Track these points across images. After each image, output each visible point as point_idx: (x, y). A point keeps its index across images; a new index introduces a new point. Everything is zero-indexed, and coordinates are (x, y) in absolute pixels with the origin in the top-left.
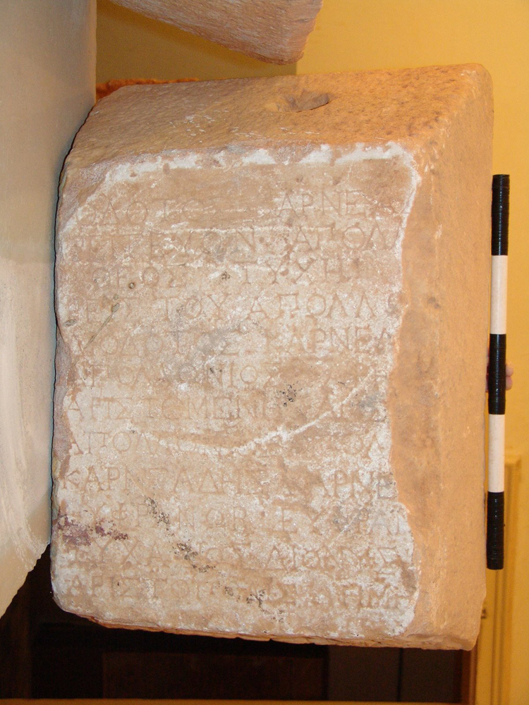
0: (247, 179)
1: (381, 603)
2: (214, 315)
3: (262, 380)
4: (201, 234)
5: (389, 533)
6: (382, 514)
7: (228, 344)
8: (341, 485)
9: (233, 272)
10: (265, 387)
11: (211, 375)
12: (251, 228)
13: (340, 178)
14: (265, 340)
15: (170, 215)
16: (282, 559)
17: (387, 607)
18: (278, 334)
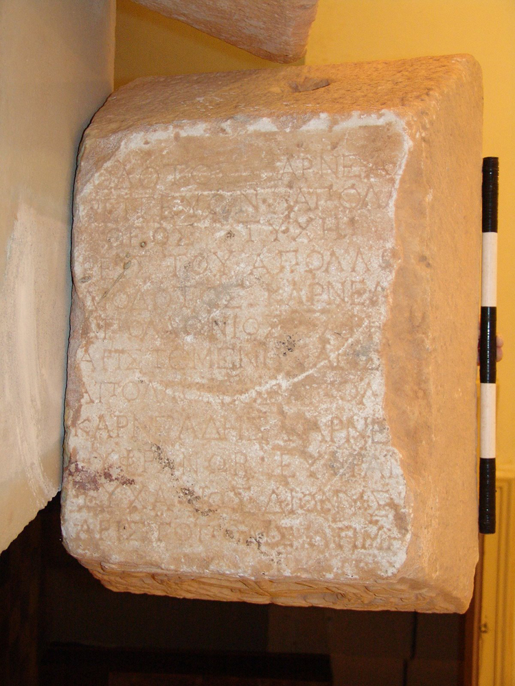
0: (252, 145)
1: (374, 545)
2: (220, 271)
3: (263, 331)
4: (208, 196)
5: (383, 477)
6: (376, 458)
7: (232, 298)
8: (337, 430)
9: (238, 231)
10: (266, 337)
11: (216, 328)
12: (255, 190)
13: (337, 143)
14: (266, 294)
15: (180, 179)
16: (281, 502)
17: (380, 548)
18: (279, 288)
